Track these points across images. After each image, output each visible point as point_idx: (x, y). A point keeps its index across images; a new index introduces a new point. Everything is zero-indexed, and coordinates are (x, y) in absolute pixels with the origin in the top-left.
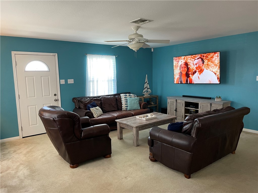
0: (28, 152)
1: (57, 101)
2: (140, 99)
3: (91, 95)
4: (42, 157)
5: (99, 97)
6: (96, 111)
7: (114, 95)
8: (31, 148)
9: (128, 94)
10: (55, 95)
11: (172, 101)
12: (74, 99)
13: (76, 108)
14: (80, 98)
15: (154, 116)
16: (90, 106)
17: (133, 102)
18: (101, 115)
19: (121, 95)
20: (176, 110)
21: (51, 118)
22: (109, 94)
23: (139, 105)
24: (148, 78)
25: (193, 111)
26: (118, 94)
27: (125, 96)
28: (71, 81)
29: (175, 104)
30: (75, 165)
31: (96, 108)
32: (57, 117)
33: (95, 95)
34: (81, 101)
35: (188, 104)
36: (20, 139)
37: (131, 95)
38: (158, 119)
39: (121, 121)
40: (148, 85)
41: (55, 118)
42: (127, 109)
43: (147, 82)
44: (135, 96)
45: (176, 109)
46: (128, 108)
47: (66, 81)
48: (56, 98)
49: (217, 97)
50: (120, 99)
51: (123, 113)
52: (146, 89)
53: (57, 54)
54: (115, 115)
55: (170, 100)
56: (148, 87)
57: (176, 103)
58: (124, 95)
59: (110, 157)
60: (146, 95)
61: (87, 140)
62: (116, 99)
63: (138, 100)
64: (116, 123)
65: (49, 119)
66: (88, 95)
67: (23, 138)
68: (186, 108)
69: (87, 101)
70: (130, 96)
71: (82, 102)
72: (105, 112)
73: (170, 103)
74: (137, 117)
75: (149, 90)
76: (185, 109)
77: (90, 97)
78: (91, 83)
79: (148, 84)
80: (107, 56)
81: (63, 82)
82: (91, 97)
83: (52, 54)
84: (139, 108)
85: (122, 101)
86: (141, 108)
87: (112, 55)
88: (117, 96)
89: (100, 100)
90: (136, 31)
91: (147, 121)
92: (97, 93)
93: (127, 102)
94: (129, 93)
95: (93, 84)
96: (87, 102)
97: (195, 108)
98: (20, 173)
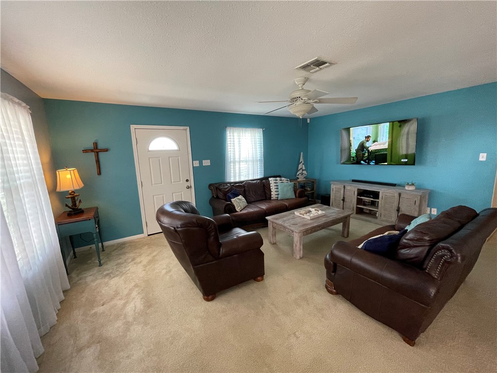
1: (189, 188)
3: (232, 180)
5: (242, 182)
6: (239, 202)
7: (261, 179)
9: (278, 179)
10: (187, 181)
11: (338, 187)
12: (210, 185)
13: (213, 197)
14: (218, 184)
15: (320, 212)
16: (231, 196)
17: (285, 189)
18: (245, 207)
19: (270, 179)
20: (343, 200)
21: (171, 228)
22: (255, 178)
23: (293, 192)
25: (368, 201)
26: (266, 178)
27: (275, 181)
28: (206, 163)
29: (342, 192)
30: (210, 297)
32: (181, 226)
34: (219, 189)
35: (362, 193)
36: (144, 238)
37: (283, 179)
39: (274, 219)
40: (303, 166)
41: (177, 228)
42: (278, 197)
44: (287, 180)
45: (344, 198)
47: (201, 163)
48: (188, 184)
49: (408, 184)
50: (269, 184)
52: (301, 171)
55: (334, 186)
58: (274, 179)
59: (262, 280)
62: (264, 185)
66: (228, 180)
67: (149, 235)
68: (359, 197)
69: (226, 188)
73: (335, 191)
77: (230, 183)
79: (303, 164)
80: (252, 129)
81: (197, 164)
83: (182, 128)
85: (271, 188)
86: (296, 197)
87: (259, 128)
88: (264, 181)
89: (244, 186)
90: (302, 85)
91: (312, 221)
93: (278, 188)
94: (280, 176)
95: (234, 166)
96: (227, 190)
97: (373, 199)
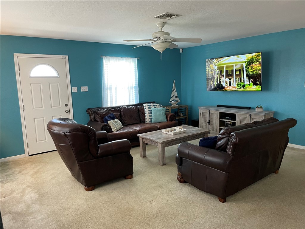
0: (36, 173)
1: (68, 112)
2: (166, 109)
3: (109, 105)
4: (52, 178)
5: (118, 107)
6: (115, 125)
7: (136, 105)
8: (39, 168)
9: (152, 104)
10: (66, 105)
11: (204, 111)
12: (88, 110)
13: (91, 120)
14: (95, 109)
15: (182, 130)
16: (107, 118)
17: (158, 113)
18: (121, 129)
19: (144, 105)
20: (209, 123)
21: (62, 133)
22: (130, 104)
23: (165, 117)
24: (176, 85)
25: (230, 123)
26: (141, 104)
27: (149, 107)
28: (84, 89)
29: (208, 116)
30: (90, 188)
31: (115, 121)
32: (69, 131)
33: (114, 105)
34: (96, 113)
35: (223, 115)
36: (25, 158)
37: (156, 104)
38: (188, 133)
39: (144, 135)
40: (176, 93)
41: (67, 133)
42: (151, 121)
43: (174, 89)
44: (161, 106)
45: (209, 121)
46: (153, 121)
47: (79, 89)
48: (67, 108)
49: (258, 107)
50: (143, 109)
51: (147, 126)
52: (174, 98)
53: (67, 57)
54: (138, 128)
55: (201, 111)
56: (176, 95)
57: (208, 114)
58: (148, 104)
59: (132, 178)
60: (174, 105)
61: (104, 158)
62: (139, 110)
63: (165, 110)
64: (138, 138)
65: (59, 133)
66: (105, 106)
67: (29, 156)
68: (221, 119)
69: (104, 112)
70: (154, 106)
71: (98, 114)
72: (125, 125)
73: (202, 114)
74: (163, 131)
75: (177, 99)
76: (220, 121)
77: (107, 108)
78: (109, 91)
79: (176, 91)
80: (127, 59)
81: (75, 89)
82: (109, 108)
83: (61, 56)
84: (166, 120)
85: (145, 113)
86: (167, 120)
87: (133, 57)
88: (139, 106)
89: (120, 111)
90: (161, 28)
91: (174, 136)
92: (116, 103)
93: (151, 113)
94: (154, 103)
95: (111, 92)
96: (104, 114)
97: (231, 120)
98: (27, 197)
